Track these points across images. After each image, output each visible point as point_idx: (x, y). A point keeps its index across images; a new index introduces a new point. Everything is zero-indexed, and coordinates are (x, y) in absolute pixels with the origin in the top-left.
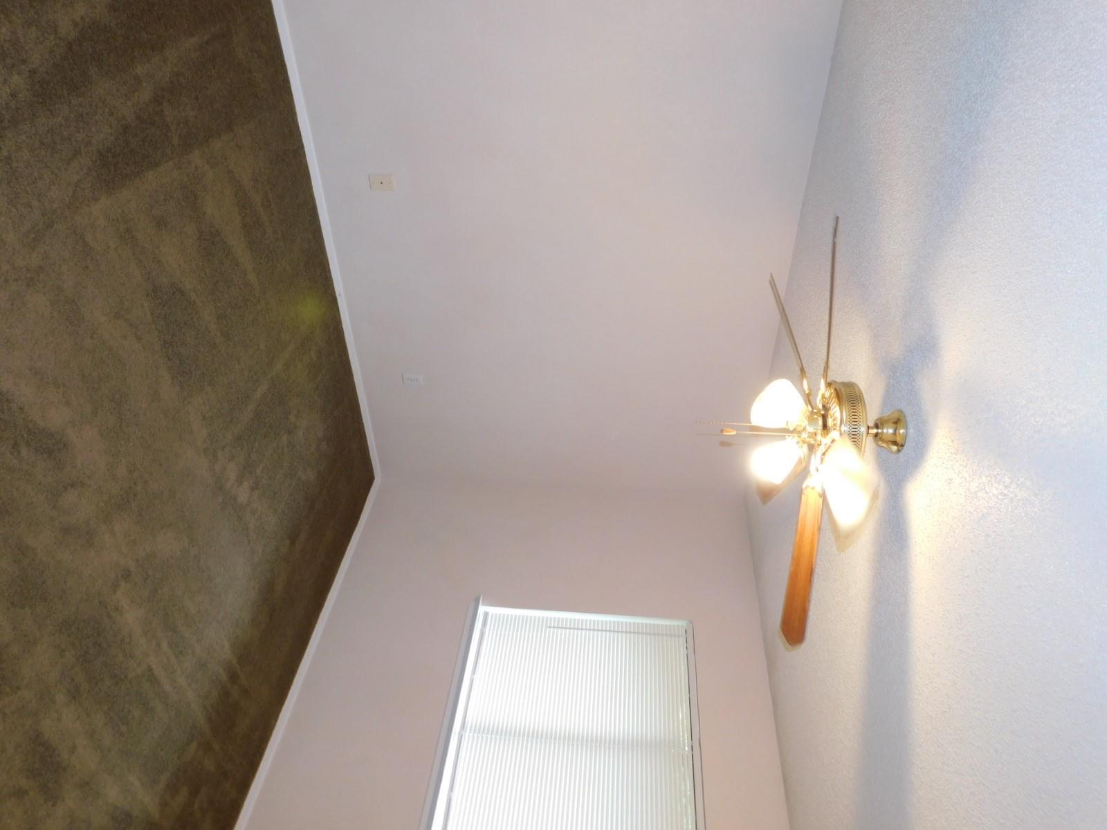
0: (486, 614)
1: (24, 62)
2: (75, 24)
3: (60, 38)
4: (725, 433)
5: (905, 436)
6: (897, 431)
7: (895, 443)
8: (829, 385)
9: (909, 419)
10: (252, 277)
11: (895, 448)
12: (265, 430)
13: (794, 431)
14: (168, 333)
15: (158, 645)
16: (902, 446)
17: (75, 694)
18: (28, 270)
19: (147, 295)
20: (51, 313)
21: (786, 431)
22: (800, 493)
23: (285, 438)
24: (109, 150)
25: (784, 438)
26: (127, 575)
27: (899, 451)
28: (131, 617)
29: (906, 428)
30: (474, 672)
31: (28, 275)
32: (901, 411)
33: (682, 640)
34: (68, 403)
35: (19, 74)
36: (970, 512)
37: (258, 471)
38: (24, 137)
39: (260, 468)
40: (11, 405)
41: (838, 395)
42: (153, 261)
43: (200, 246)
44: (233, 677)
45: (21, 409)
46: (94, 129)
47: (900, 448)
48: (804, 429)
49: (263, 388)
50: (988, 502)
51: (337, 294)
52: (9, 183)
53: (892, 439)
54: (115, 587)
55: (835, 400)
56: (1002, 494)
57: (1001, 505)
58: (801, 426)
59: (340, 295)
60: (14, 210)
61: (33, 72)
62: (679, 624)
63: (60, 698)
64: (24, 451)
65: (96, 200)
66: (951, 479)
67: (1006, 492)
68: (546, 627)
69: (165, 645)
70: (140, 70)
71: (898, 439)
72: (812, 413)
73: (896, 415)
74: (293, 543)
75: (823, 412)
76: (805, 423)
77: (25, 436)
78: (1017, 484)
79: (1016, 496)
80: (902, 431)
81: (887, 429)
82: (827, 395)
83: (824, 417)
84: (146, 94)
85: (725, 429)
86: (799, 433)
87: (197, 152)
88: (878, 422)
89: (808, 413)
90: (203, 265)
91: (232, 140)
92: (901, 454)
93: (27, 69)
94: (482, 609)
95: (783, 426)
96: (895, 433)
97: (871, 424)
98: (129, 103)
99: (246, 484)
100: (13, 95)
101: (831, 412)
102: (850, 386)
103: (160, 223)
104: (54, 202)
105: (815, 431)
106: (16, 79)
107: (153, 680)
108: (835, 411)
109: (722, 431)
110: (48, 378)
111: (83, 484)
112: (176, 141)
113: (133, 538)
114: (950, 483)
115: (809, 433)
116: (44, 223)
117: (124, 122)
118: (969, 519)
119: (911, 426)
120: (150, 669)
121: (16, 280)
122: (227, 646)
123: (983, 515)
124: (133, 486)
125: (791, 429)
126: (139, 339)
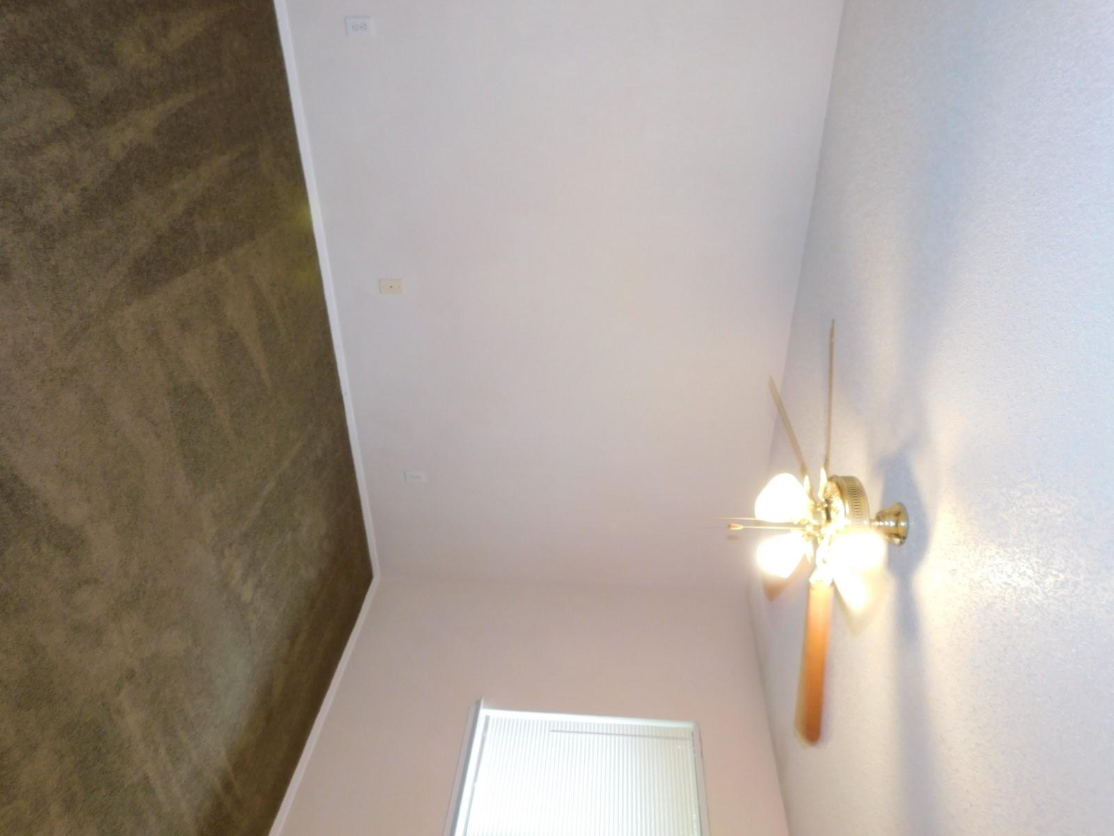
0: (487, 718)
1: (77, 181)
2: (124, 147)
3: (110, 160)
4: (733, 529)
5: (907, 528)
6: (899, 524)
7: (897, 535)
8: (830, 479)
9: (909, 511)
10: (265, 376)
11: (897, 540)
12: (270, 527)
13: (799, 525)
14: (185, 430)
15: (156, 750)
16: (904, 538)
17: (69, 805)
18: (63, 370)
19: (169, 394)
20: (81, 412)
21: (791, 524)
22: (808, 587)
23: (289, 536)
24: (144, 258)
25: (788, 531)
26: (131, 675)
27: (901, 543)
28: (132, 721)
29: (907, 520)
30: (475, 780)
31: (63, 376)
32: (900, 504)
33: (689, 743)
34: (89, 500)
35: (73, 192)
36: (975, 602)
37: (263, 569)
38: (70, 248)
39: (265, 566)
40: (37, 501)
41: (840, 488)
42: (176, 362)
43: (219, 347)
44: (228, 786)
45: (45, 505)
46: (132, 240)
47: (903, 541)
48: (809, 523)
49: (270, 486)
50: (992, 591)
51: (343, 393)
52: (54, 289)
53: (894, 531)
54: (119, 688)
55: (838, 493)
56: (1005, 583)
57: (1005, 594)
58: (804, 520)
59: (346, 394)
60: (56, 315)
61: (85, 189)
62: (686, 726)
63: (55, 809)
64: (45, 548)
65: (129, 304)
66: (955, 570)
67: (1009, 581)
68: (549, 732)
69: (162, 751)
70: (176, 186)
71: (901, 532)
72: (816, 506)
73: (896, 509)
74: (293, 643)
75: (826, 505)
76: (809, 517)
77: (47, 531)
78: (1018, 573)
79: (1019, 585)
80: (903, 524)
81: (888, 521)
82: (829, 490)
83: (828, 511)
84: (179, 208)
85: (733, 524)
86: (804, 526)
87: (221, 260)
88: (880, 515)
89: (812, 507)
90: (221, 365)
91: (254, 247)
92: (904, 546)
93: (80, 187)
94: (483, 713)
95: (788, 520)
96: (897, 525)
97: (873, 517)
98: (165, 216)
99: (250, 583)
100: (66, 211)
101: (833, 505)
102: (850, 480)
103: (185, 326)
104: (91, 307)
105: (819, 524)
106: (70, 197)
107: (148, 789)
108: (838, 503)
109: (729, 526)
110: (72, 474)
111: (96, 581)
112: (203, 249)
113: (140, 636)
114: (953, 574)
115: (814, 526)
116: (81, 327)
117: (159, 233)
118: (974, 609)
119: (911, 518)
120: (146, 778)
121: (52, 380)
122: (223, 753)
123: (988, 605)
124: (143, 583)
125: (796, 523)
126: (158, 436)
